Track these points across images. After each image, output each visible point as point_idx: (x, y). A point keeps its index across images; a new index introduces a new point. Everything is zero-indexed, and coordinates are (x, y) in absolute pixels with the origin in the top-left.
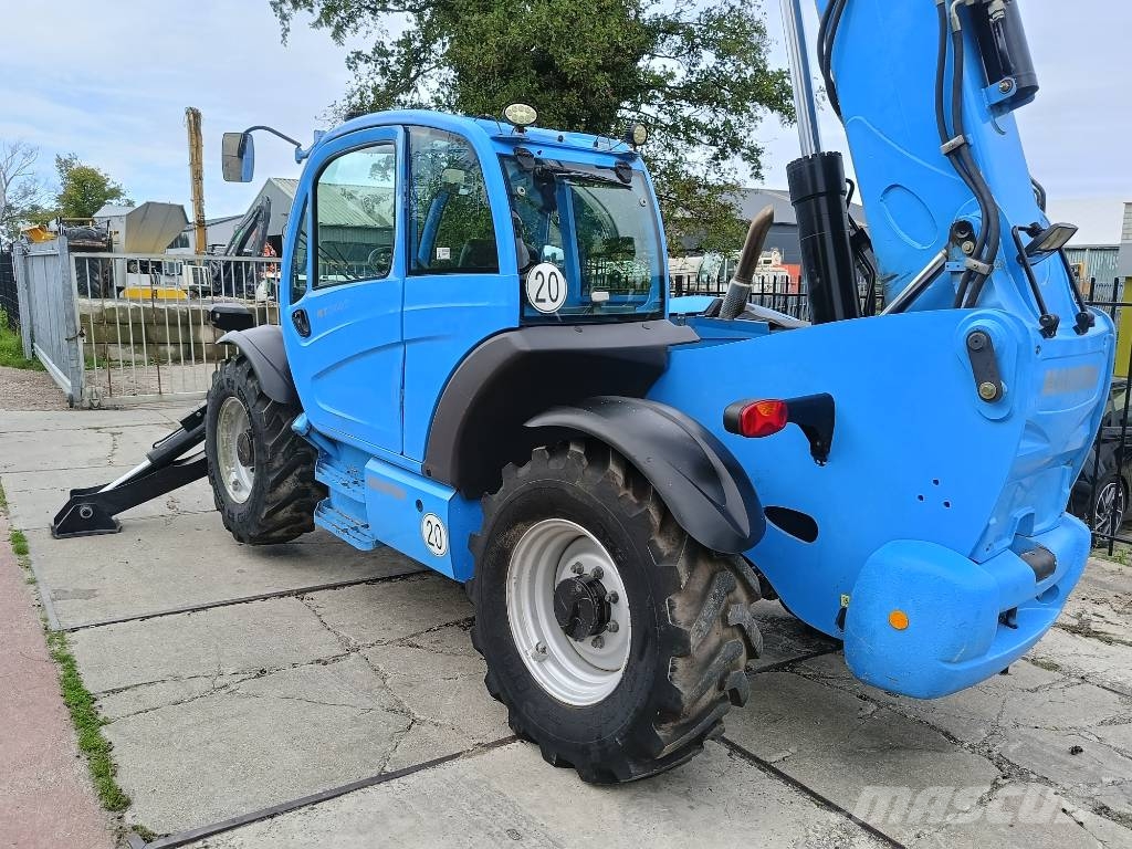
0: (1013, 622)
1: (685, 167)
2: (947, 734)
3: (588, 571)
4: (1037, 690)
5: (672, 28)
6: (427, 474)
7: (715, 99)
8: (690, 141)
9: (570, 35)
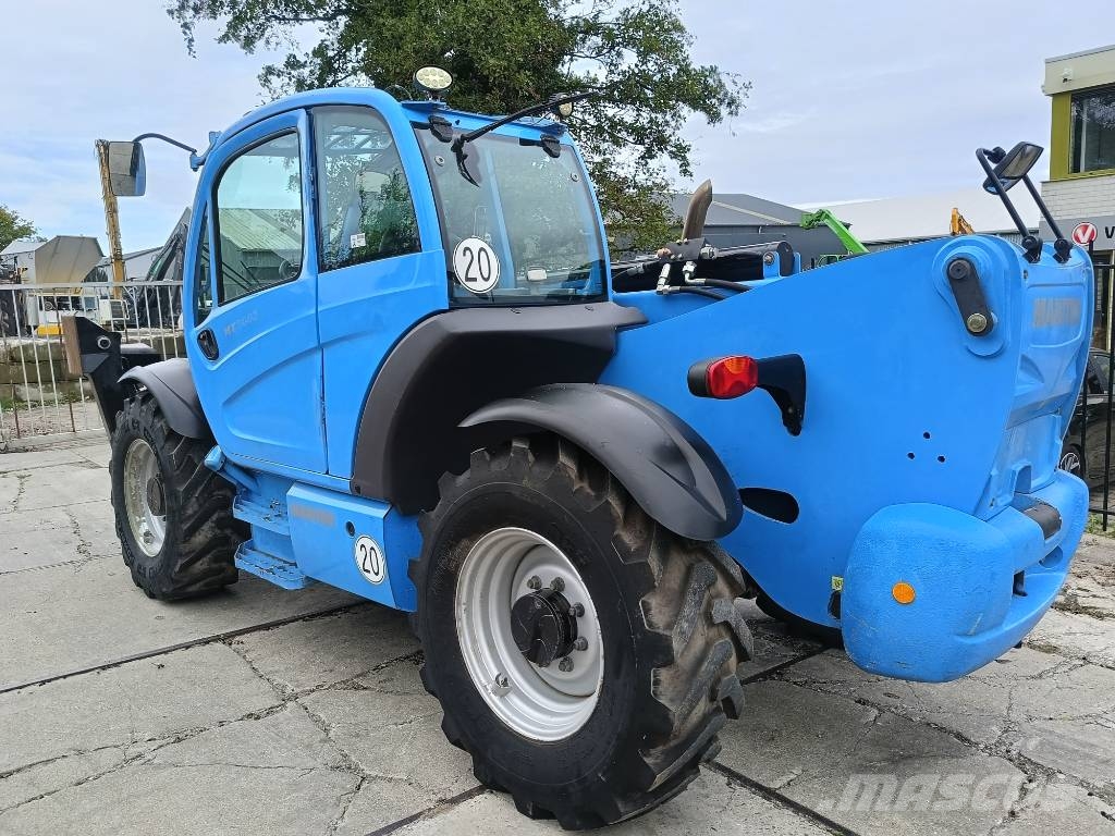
0: (1023, 589)
1: (613, 169)
2: (959, 736)
3: (547, 584)
4: (1040, 676)
5: (592, 28)
6: (357, 493)
7: (638, 98)
8: (617, 142)
9: (489, 36)
